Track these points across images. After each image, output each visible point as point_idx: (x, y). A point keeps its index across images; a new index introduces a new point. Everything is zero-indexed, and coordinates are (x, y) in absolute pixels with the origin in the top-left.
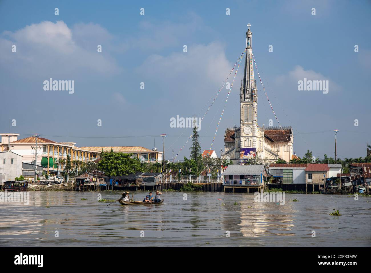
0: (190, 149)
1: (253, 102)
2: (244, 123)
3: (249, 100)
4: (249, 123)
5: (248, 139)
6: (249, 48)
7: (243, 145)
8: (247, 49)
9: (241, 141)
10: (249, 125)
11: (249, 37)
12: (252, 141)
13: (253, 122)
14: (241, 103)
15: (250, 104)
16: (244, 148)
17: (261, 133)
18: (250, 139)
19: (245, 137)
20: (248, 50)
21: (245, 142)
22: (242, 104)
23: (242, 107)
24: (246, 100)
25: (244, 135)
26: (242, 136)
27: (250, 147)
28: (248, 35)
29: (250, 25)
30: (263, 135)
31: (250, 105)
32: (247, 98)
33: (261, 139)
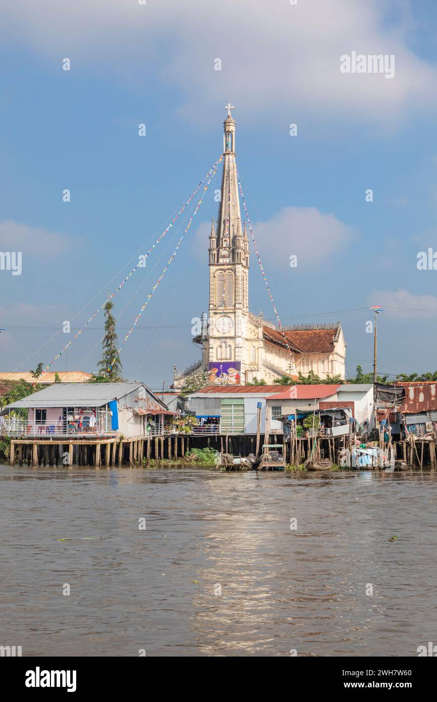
0: (98, 365)
1: (234, 264)
2: (216, 310)
3: (227, 260)
4: (228, 308)
5: (225, 342)
6: (229, 154)
7: (214, 355)
8: (224, 155)
9: (211, 346)
10: (227, 313)
11: (229, 132)
12: (233, 347)
13: (235, 306)
14: (211, 267)
15: (228, 269)
16: (216, 363)
17: (256, 331)
18: (229, 342)
19: (219, 338)
20: (227, 157)
21: (219, 348)
22: (213, 269)
23: (212, 275)
24: (221, 261)
25: (216, 334)
26: (212, 338)
27: (228, 361)
28: (227, 127)
29: (231, 106)
30: (261, 336)
31: (229, 271)
32: (224, 257)
33: (256, 344)
